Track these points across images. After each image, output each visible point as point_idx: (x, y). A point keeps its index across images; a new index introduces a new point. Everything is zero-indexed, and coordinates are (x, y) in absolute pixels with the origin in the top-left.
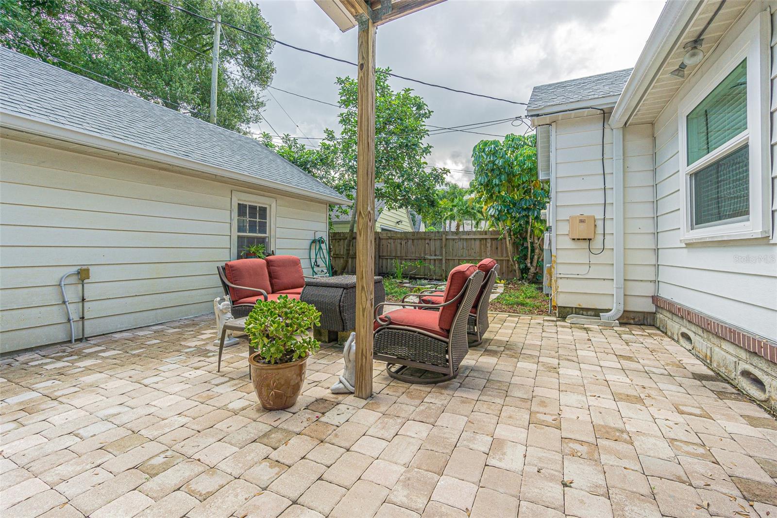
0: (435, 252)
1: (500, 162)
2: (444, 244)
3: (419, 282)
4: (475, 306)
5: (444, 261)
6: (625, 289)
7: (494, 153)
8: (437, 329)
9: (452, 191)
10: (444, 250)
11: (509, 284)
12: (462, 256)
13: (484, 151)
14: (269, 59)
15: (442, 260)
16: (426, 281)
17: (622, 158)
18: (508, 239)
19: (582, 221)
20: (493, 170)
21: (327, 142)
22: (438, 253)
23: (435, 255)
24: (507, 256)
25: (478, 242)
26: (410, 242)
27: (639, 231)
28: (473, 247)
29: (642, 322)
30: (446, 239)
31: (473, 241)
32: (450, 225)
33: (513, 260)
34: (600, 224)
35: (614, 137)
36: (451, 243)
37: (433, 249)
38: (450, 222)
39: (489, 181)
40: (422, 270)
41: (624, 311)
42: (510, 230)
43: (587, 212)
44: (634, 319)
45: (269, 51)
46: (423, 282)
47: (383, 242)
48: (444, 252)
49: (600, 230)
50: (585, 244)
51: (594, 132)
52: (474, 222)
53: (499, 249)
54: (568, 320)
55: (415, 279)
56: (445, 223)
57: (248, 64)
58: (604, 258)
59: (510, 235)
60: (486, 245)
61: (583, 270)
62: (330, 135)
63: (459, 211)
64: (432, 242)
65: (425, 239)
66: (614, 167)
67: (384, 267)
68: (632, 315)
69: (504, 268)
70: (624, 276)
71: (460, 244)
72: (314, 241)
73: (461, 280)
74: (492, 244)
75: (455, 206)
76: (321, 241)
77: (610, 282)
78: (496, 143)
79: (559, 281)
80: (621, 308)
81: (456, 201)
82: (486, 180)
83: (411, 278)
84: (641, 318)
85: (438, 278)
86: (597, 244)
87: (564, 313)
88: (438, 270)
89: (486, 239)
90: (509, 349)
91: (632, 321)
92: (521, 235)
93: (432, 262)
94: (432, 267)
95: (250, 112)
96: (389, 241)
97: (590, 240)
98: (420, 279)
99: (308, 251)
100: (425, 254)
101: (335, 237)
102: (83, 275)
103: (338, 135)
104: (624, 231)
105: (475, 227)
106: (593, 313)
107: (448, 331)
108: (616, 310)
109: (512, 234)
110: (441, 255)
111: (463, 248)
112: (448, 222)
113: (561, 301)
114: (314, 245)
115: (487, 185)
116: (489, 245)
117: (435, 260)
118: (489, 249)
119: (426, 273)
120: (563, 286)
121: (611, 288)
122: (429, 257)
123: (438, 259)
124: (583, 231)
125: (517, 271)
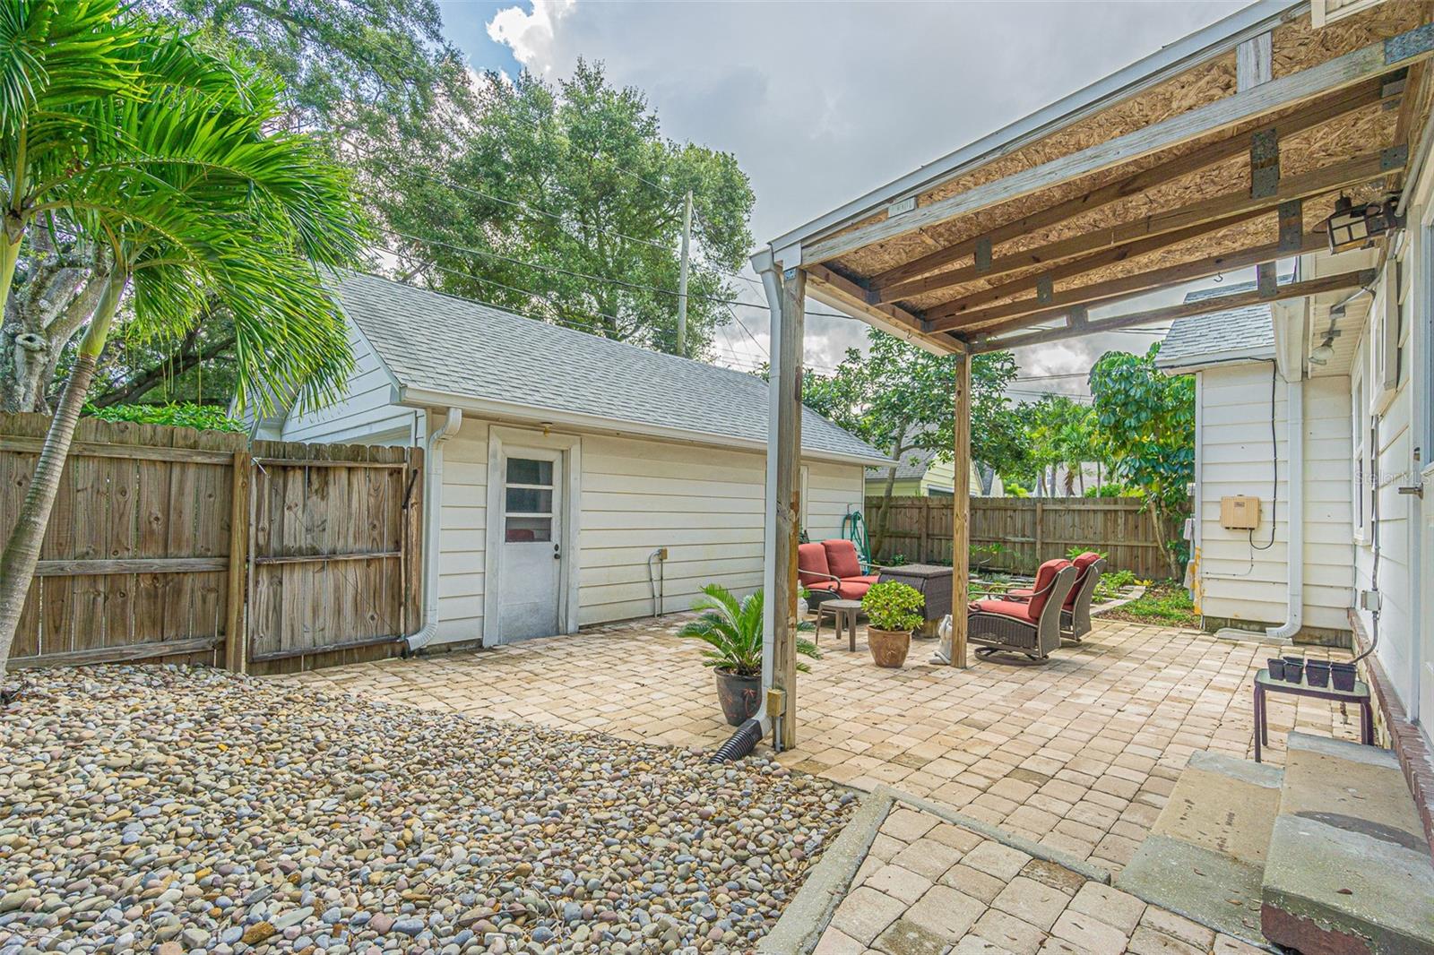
0: (1023, 529)
1: (1137, 392)
2: (1038, 517)
3: (995, 576)
4: (1070, 603)
5: (1038, 546)
6: (1304, 597)
7: (1127, 378)
8: (1027, 617)
9: (1058, 410)
10: (1039, 528)
11: (1156, 587)
12: (1072, 538)
13: (1109, 375)
14: (748, 227)
15: (1035, 543)
16: (1008, 577)
17: (1300, 421)
18: (1154, 514)
19: (1239, 504)
20: (1125, 404)
21: (848, 365)
22: (1028, 532)
23: (1024, 536)
24: (1156, 541)
25: (1100, 517)
26: (980, 513)
27: (1328, 520)
28: (1092, 523)
29: (1332, 642)
30: (1043, 511)
31: (1091, 515)
32: (1054, 475)
33: (1165, 548)
34: (1268, 509)
35: (1289, 392)
36: (1052, 516)
37: (1019, 525)
38: (1054, 470)
39: (1117, 421)
40: (1001, 559)
41: (1303, 627)
42: (1158, 501)
43: (1249, 492)
44: (1320, 638)
45: (746, 217)
46: (1003, 577)
47: (935, 513)
48: (1039, 531)
49: (1267, 516)
50: (1245, 535)
51: (1262, 384)
52: (1104, 470)
53: (1140, 528)
54: (1220, 633)
55: (990, 572)
56: (1043, 473)
57: (715, 238)
58: (1274, 553)
59: (1159, 506)
60: (1116, 521)
61: (1242, 570)
62: (853, 355)
63: (1071, 451)
64: (1018, 516)
65: (1006, 510)
66: (1289, 432)
67: (935, 551)
68: (1317, 633)
69: (1150, 561)
70: (1303, 577)
71: (1068, 518)
72: (848, 517)
73: (1051, 574)
74: (1126, 520)
75: (1064, 441)
76: (855, 518)
77: (1283, 587)
78: (1131, 361)
79: (1206, 583)
80: (1298, 623)
81: (1066, 430)
82: (1113, 421)
83: (981, 571)
84: (1332, 636)
85: (1028, 572)
86: (1263, 535)
87: (1213, 626)
88: (1027, 559)
89: (1116, 511)
90: (1114, 653)
91: (1317, 641)
92: (1180, 505)
93: (1018, 547)
94: (1018, 554)
95: (717, 310)
96: (944, 511)
97: (1252, 529)
98: (998, 572)
99: (839, 530)
100: (1006, 533)
101: (870, 504)
102: (662, 555)
103: (866, 356)
104: (1303, 518)
105: (1106, 479)
106: (1257, 628)
107: (1038, 619)
108: (1292, 624)
109: (1163, 504)
110: (1035, 537)
111: (1074, 526)
112: (1049, 469)
113: (1209, 609)
114: (848, 522)
115: (1116, 427)
116: (1121, 521)
117: (1022, 543)
118: (1121, 527)
119: (1007, 563)
120: (1211, 589)
121: (1282, 595)
122: (1013, 539)
123: (1028, 543)
124: (1242, 517)
125: (1173, 567)
